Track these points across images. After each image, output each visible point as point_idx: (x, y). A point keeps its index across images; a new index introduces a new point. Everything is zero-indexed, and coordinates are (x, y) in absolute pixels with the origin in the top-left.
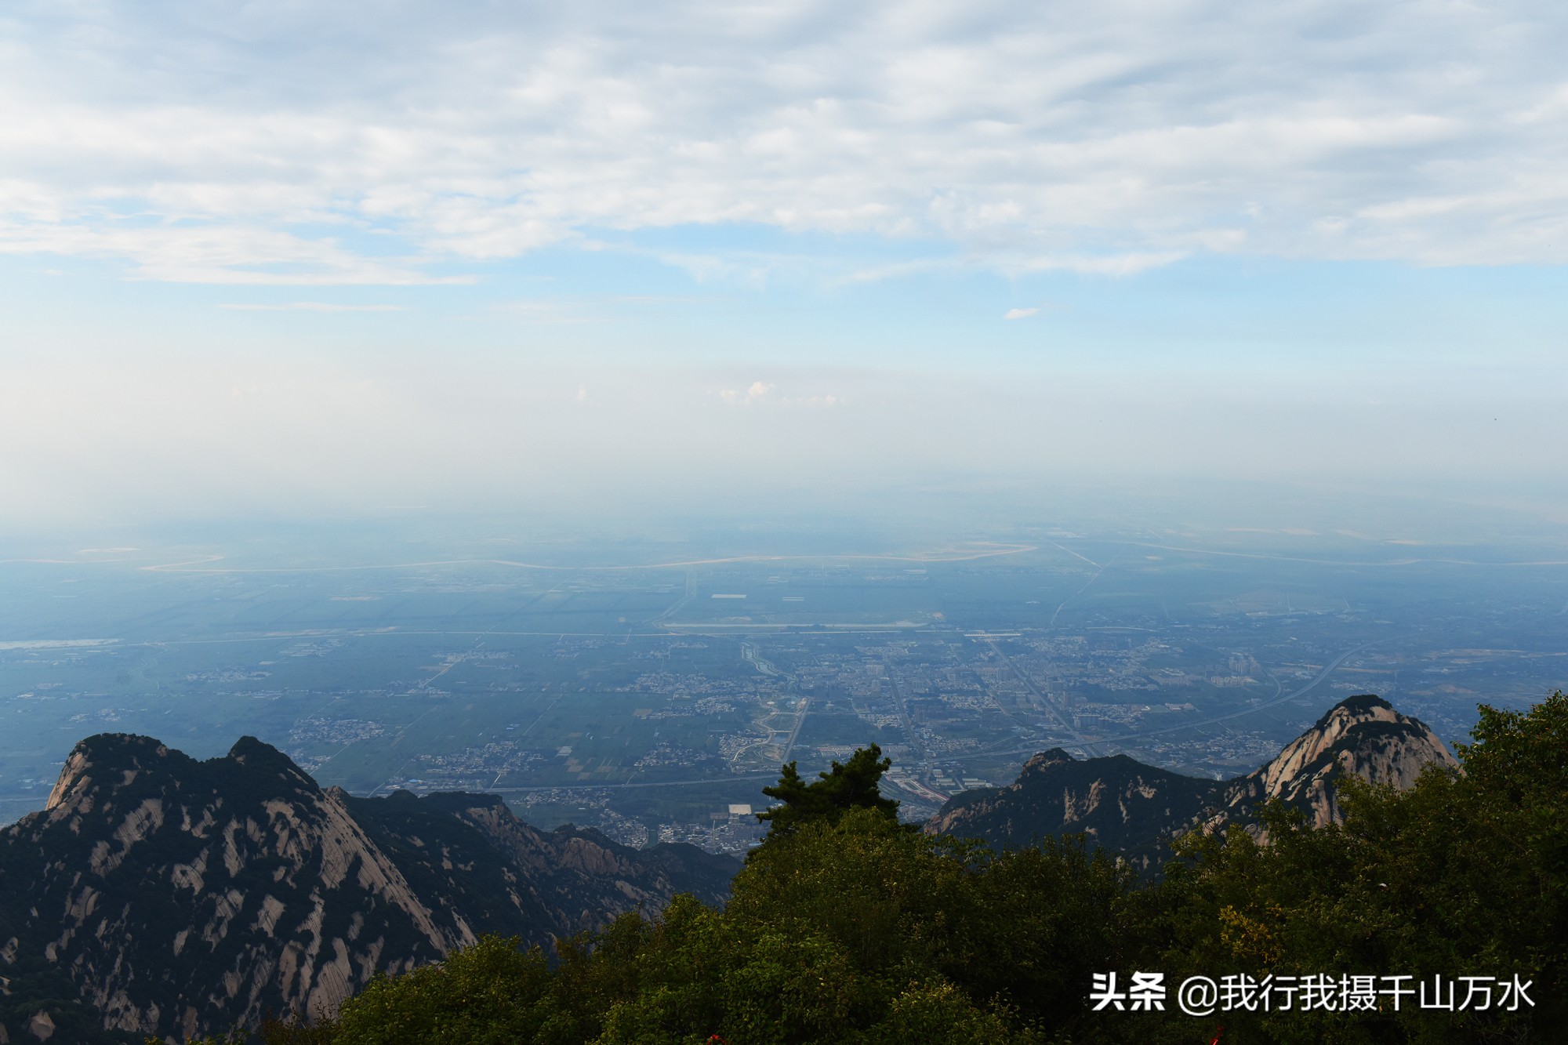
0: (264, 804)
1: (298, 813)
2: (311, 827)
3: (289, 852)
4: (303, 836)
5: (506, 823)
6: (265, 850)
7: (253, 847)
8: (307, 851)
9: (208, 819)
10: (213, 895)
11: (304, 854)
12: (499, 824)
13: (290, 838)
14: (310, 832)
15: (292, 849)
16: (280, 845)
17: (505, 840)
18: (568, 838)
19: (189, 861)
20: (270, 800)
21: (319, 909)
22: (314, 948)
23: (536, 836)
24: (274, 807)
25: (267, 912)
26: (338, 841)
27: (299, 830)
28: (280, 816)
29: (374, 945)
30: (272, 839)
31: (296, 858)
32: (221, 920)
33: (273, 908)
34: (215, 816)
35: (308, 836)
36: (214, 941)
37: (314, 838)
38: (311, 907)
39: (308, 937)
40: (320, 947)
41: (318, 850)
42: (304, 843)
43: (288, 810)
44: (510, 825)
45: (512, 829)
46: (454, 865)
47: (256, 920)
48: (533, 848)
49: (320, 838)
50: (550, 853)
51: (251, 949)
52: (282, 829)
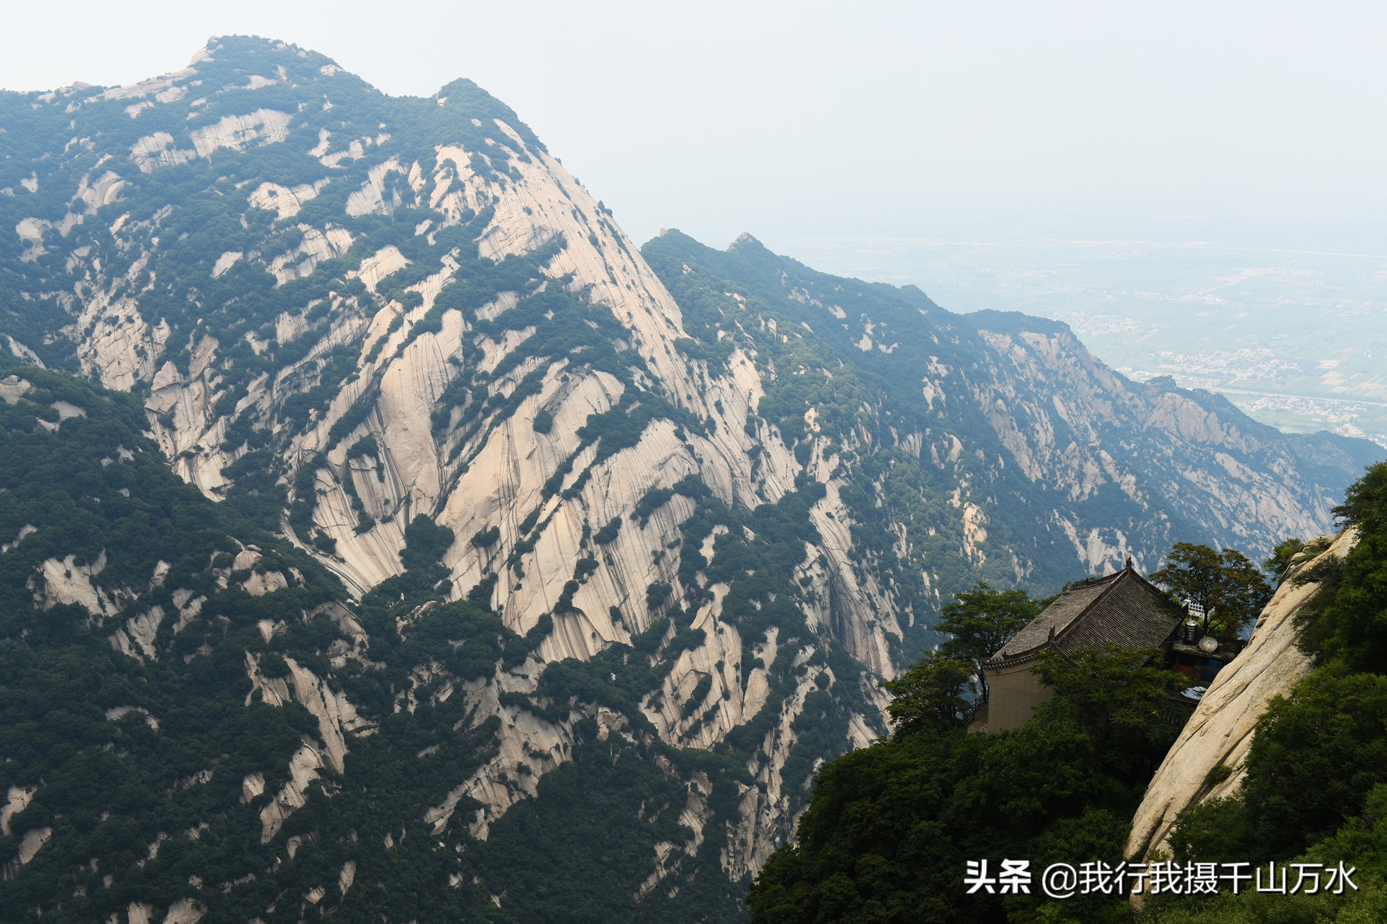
0: (437, 148)
1: (478, 167)
2: (487, 184)
3: (445, 204)
4: (470, 191)
5: (1068, 356)
6: (418, 200)
7: (408, 196)
8: (472, 212)
9: (356, 151)
10: (303, 227)
11: (467, 215)
12: (1059, 356)
13: (451, 190)
14: (482, 189)
15: (451, 203)
16: (435, 196)
17: (1065, 375)
18: (1162, 393)
19: (290, 184)
20: (445, 145)
21: (446, 273)
22: (418, 314)
23: (1118, 383)
24: (445, 153)
25: (376, 264)
26: (529, 212)
27: (468, 184)
28: (449, 164)
29: (515, 333)
30: (431, 186)
31: (450, 214)
32: (304, 257)
33: (389, 261)
34: (367, 151)
35: (479, 193)
36: (282, 278)
37: (486, 198)
38: (438, 267)
39: (417, 300)
40: (427, 315)
41: (489, 214)
42: (469, 199)
43: (460, 157)
44: (1074, 359)
45: (1075, 364)
46: (875, 345)
47: (357, 268)
48: (1100, 391)
49: (496, 200)
50: (1135, 406)
51: (335, 298)
52: (443, 178)
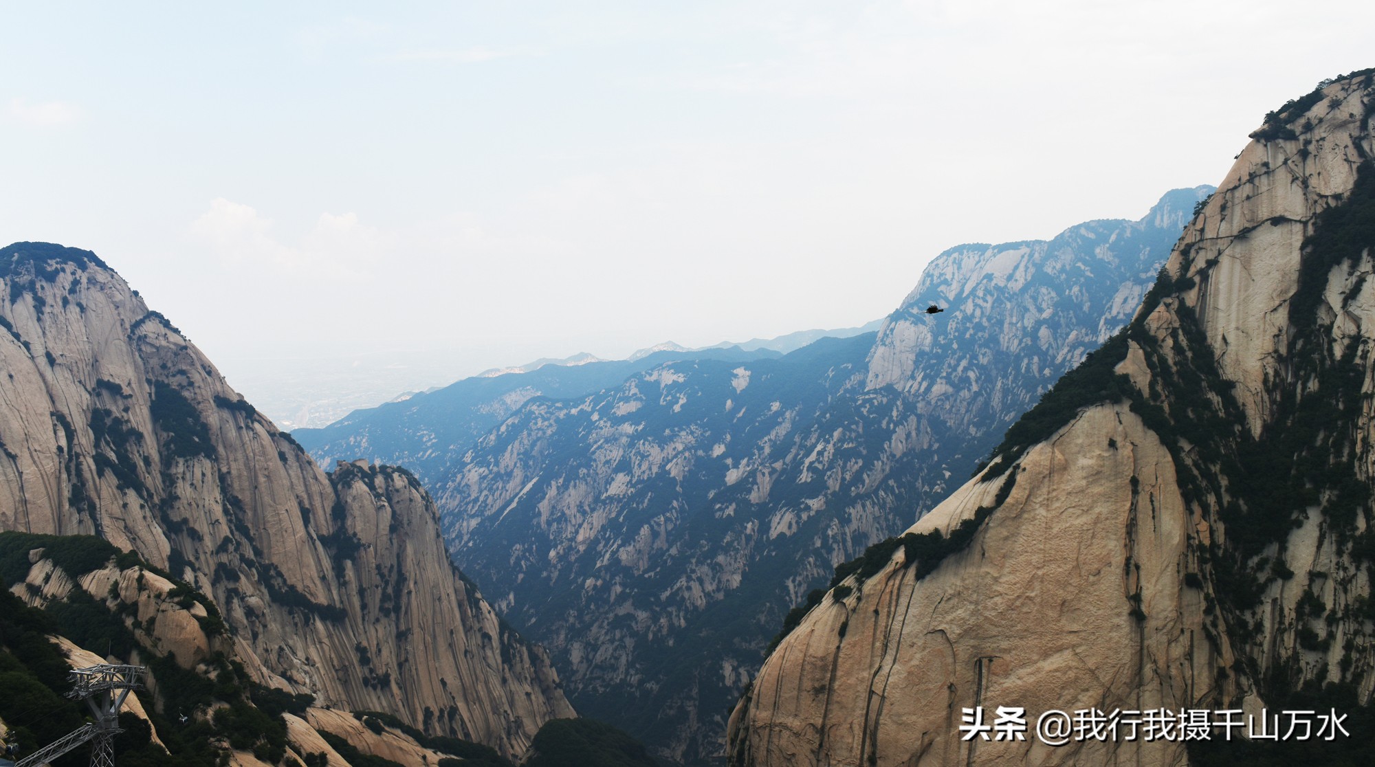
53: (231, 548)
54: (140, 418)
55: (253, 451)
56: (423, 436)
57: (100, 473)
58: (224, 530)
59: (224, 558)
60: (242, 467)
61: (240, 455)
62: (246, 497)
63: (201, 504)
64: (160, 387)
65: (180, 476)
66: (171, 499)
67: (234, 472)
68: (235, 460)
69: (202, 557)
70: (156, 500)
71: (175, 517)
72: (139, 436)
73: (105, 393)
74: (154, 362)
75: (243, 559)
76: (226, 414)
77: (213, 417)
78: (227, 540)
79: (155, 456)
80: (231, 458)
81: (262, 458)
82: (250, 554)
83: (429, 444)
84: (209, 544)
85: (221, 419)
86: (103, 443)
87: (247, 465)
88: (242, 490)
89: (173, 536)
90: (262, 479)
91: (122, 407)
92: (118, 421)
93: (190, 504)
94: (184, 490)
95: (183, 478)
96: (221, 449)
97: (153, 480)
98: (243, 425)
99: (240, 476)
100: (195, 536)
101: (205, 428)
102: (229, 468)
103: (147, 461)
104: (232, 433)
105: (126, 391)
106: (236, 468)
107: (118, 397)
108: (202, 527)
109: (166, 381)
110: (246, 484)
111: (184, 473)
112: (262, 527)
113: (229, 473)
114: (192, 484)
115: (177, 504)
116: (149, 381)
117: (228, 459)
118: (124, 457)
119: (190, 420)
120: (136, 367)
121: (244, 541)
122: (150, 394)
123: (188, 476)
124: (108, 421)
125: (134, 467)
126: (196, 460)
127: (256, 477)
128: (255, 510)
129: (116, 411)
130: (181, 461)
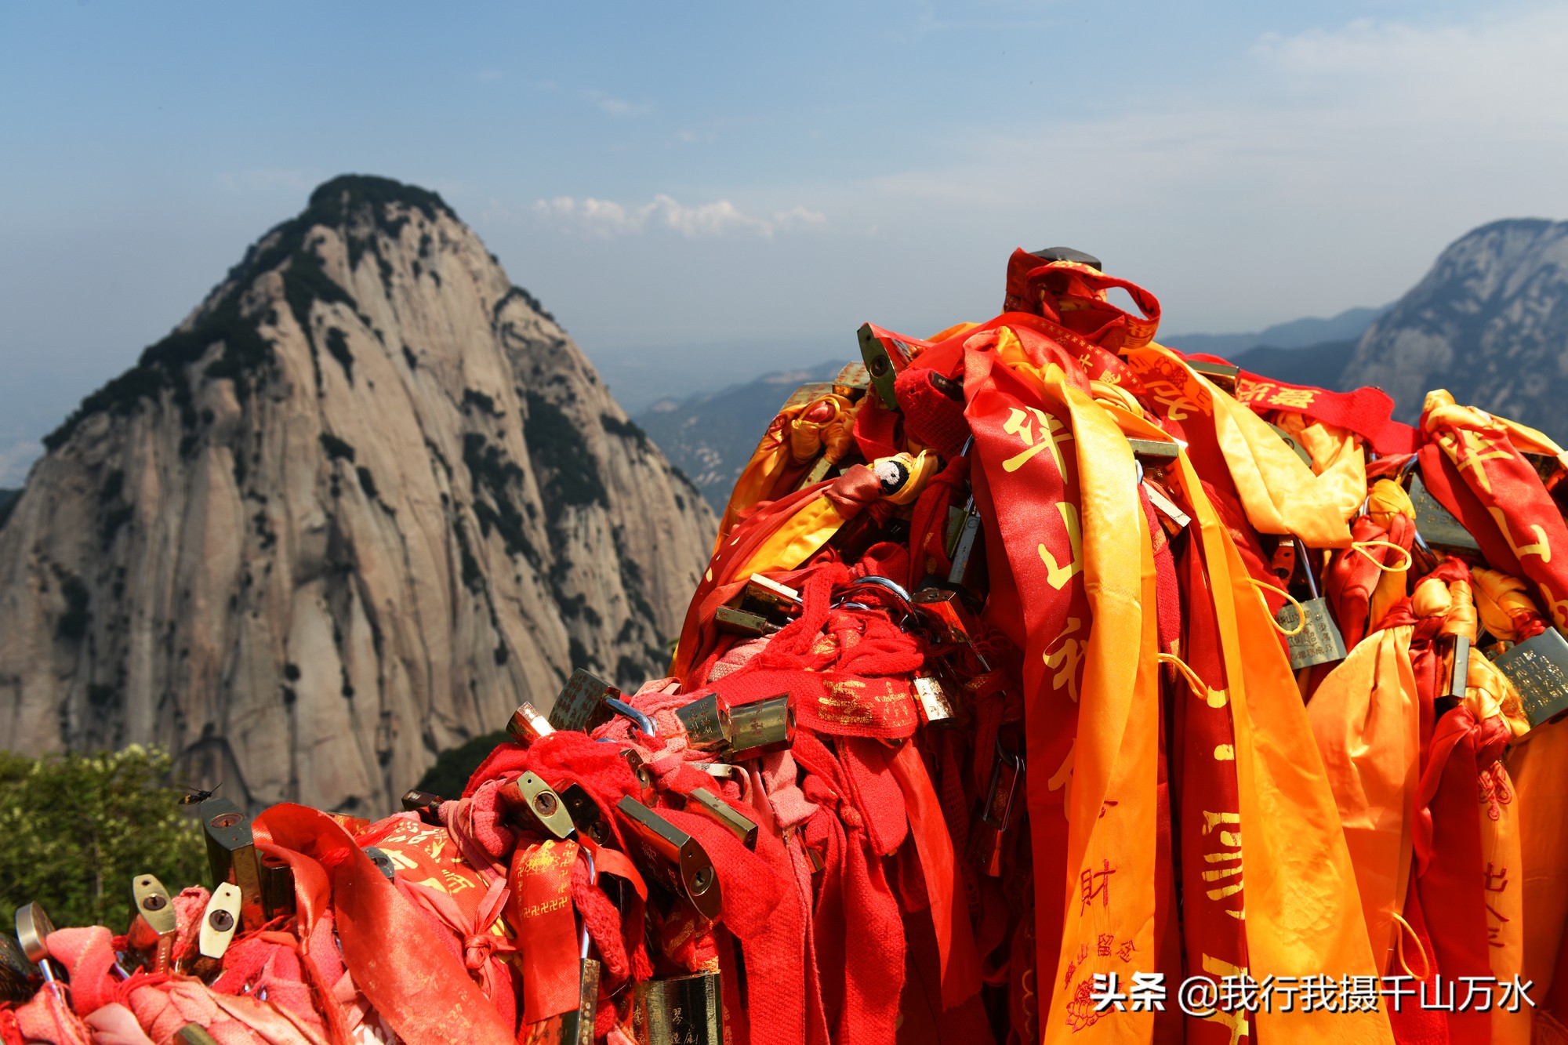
53: (634, 634)
54: (516, 448)
55: (650, 495)
56: (703, 455)
57: (485, 532)
58: (624, 610)
59: (627, 650)
60: (638, 518)
61: (635, 502)
62: (642, 560)
63: (597, 571)
64: (534, 401)
65: (571, 532)
66: (562, 567)
67: (629, 526)
68: (630, 508)
69: (602, 649)
70: (545, 568)
71: (569, 593)
72: (519, 474)
73: (475, 410)
74: (525, 363)
75: (648, 651)
76: (616, 441)
77: (602, 445)
78: (629, 625)
79: (538, 505)
80: (624, 505)
81: (660, 506)
82: (653, 643)
83: (711, 465)
84: (609, 630)
85: (611, 450)
86: (481, 487)
87: (643, 515)
88: (639, 551)
89: (568, 620)
90: (662, 536)
91: (495, 431)
92: (494, 452)
93: (585, 574)
94: (576, 551)
95: (576, 536)
96: (611, 493)
97: (539, 539)
98: (635, 456)
99: (636, 531)
100: (594, 620)
101: (592, 460)
102: (622, 520)
103: (530, 508)
104: (624, 470)
105: (498, 407)
106: (631, 519)
107: (490, 417)
108: (600, 605)
109: (541, 392)
110: (643, 543)
111: (576, 530)
112: (662, 603)
113: (622, 527)
114: (587, 545)
115: (571, 574)
116: (519, 392)
117: (620, 507)
118: (505, 505)
119: (575, 450)
120: (504, 371)
121: (647, 625)
122: (522, 411)
123: (581, 533)
124: (482, 452)
125: (519, 520)
126: (589, 510)
127: (654, 533)
128: (654, 580)
129: (491, 440)
130: (572, 510)
